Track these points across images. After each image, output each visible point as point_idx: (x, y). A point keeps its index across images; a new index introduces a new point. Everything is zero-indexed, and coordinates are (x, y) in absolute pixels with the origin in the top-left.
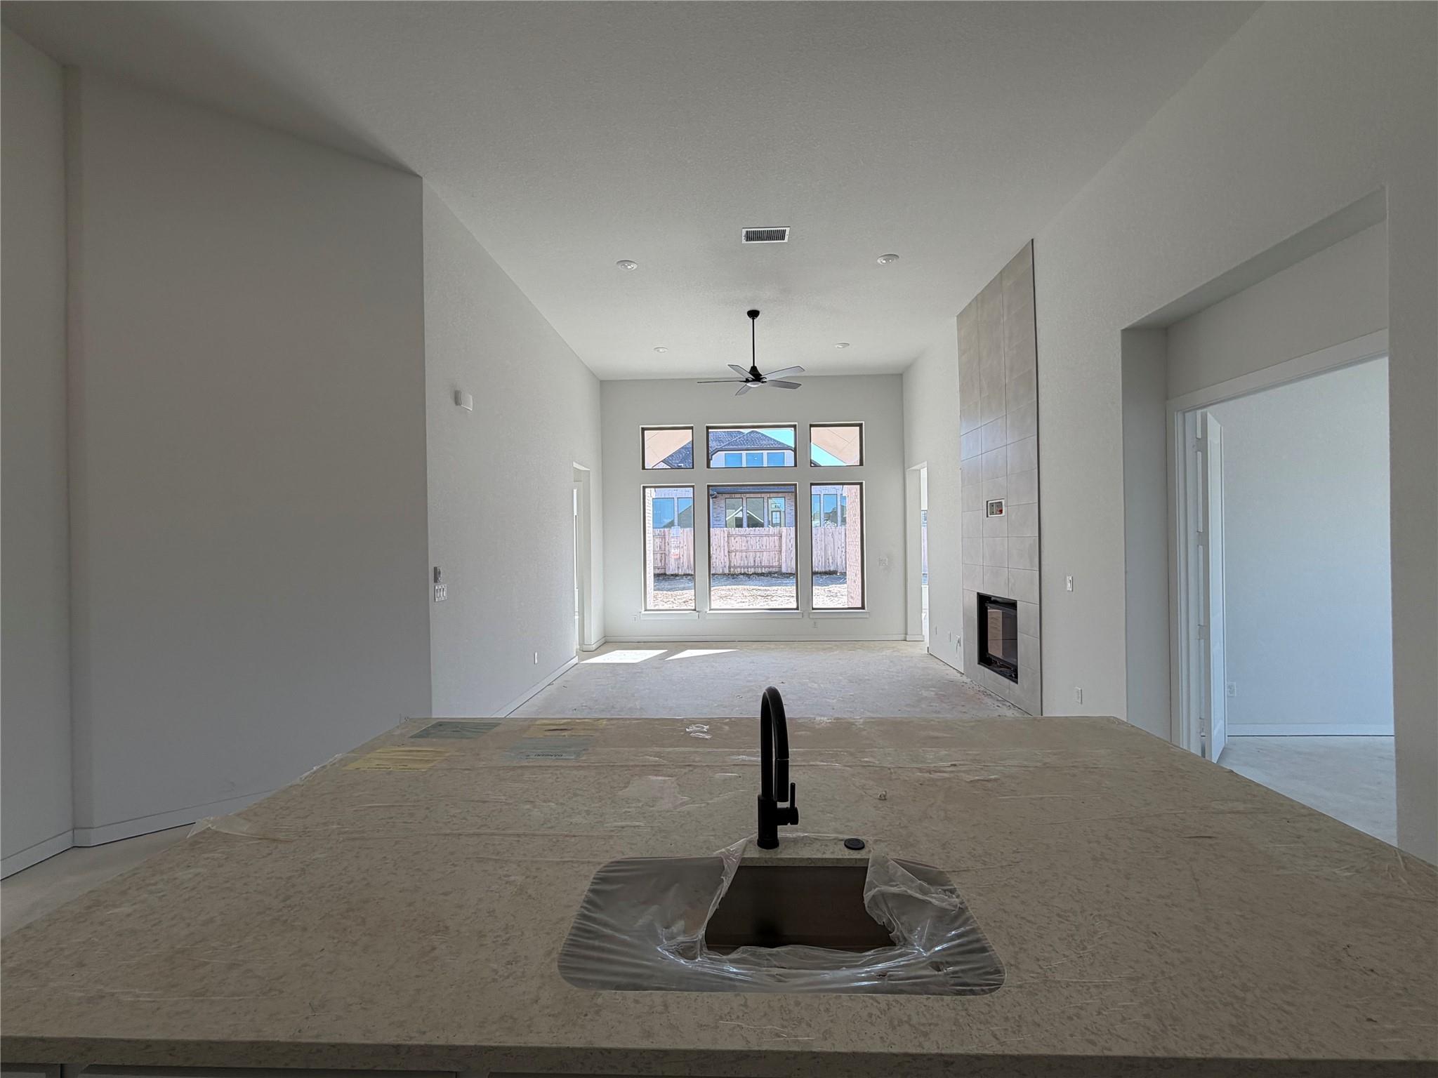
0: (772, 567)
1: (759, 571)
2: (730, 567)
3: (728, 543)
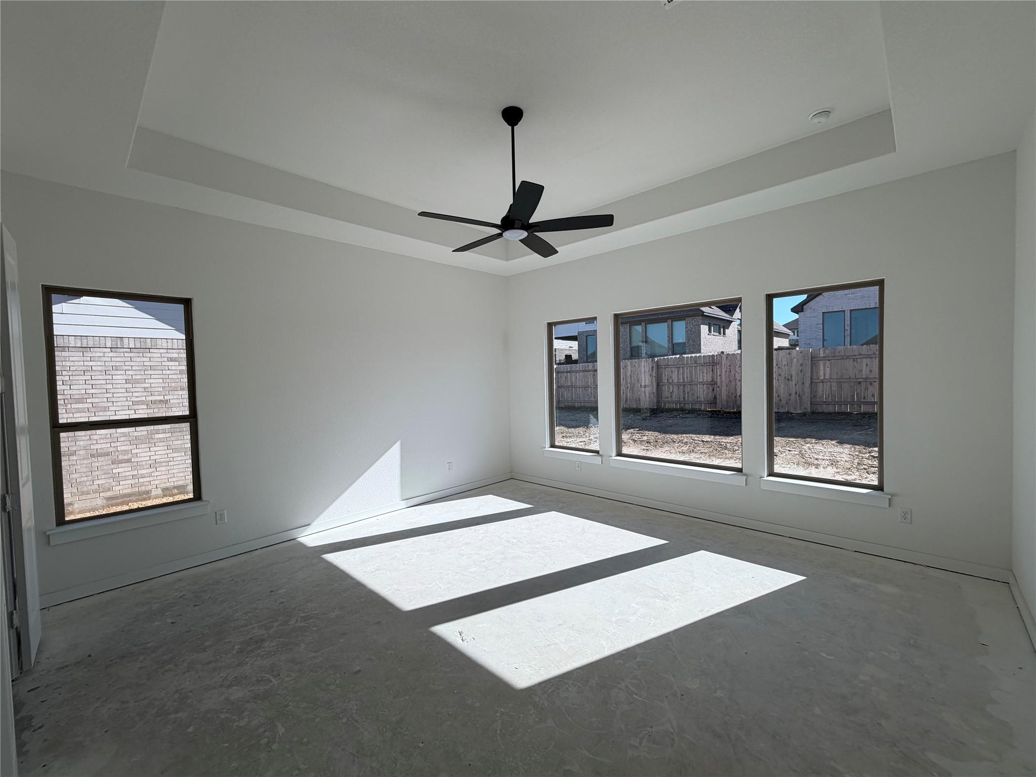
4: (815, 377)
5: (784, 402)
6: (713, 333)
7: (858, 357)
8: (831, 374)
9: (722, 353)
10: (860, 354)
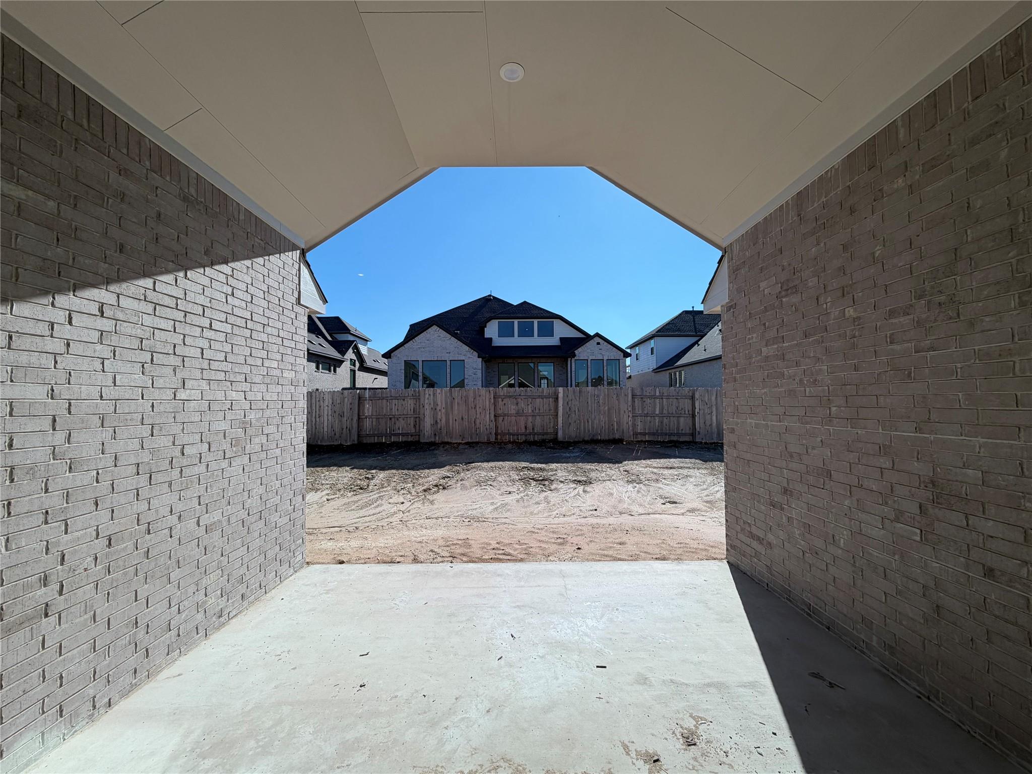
0: (547, 434)
1: (531, 438)
2: (496, 434)
3: (495, 406)
4: (361, 414)
5: (337, 434)
6: (321, 370)
7: (390, 398)
8: (372, 412)
9: (317, 390)
10: (391, 396)
